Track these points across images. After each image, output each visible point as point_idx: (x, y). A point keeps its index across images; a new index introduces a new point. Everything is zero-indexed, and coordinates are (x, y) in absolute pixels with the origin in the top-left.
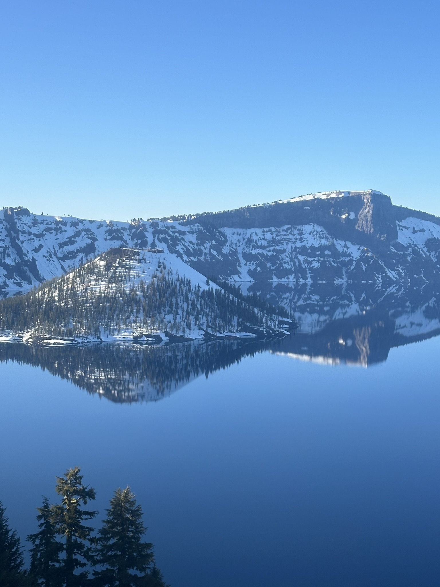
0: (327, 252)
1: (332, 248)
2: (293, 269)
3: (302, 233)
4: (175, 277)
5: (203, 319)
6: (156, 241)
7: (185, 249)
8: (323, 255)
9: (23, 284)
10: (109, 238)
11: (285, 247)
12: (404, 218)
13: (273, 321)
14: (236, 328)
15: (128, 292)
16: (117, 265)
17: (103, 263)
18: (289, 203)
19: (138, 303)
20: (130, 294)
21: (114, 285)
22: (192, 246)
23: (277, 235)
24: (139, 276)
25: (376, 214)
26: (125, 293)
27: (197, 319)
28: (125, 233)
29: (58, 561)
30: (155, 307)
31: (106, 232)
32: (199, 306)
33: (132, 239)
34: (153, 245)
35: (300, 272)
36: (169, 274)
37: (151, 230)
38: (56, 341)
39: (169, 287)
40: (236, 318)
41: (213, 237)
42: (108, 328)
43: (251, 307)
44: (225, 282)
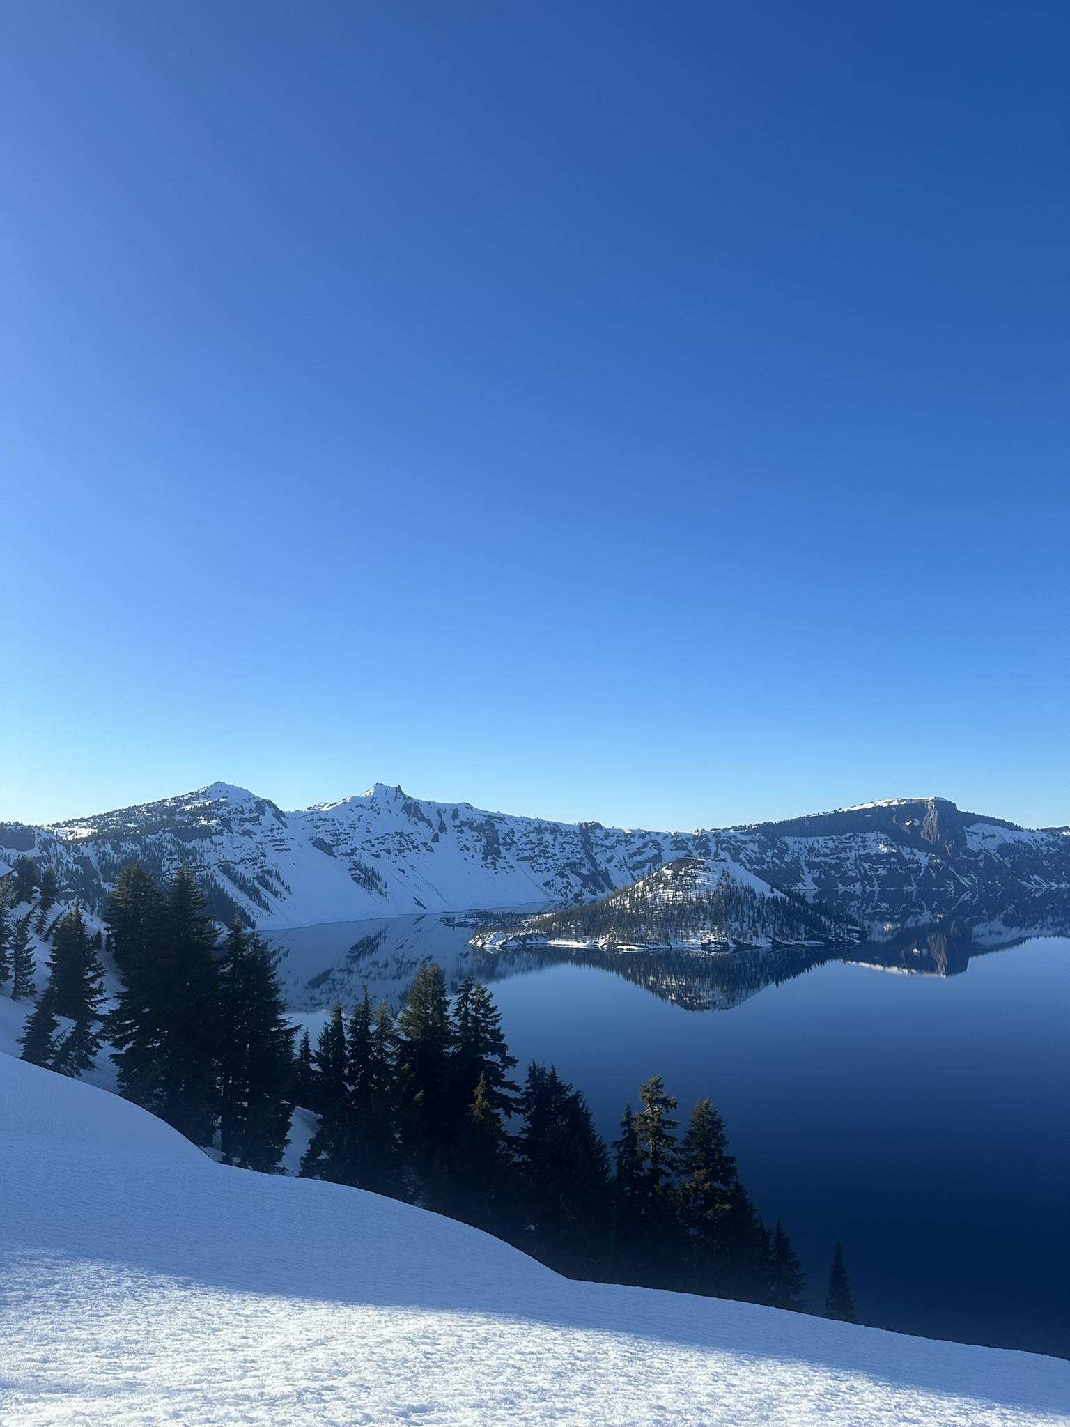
0: (893, 860)
1: (898, 855)
2: (859, 876)
3: (865, 841)
4: (739, 885)
5: (769, 927)
6: (719, 849)
7: (748, 858)
8: (888, 862)
9: (597, 893)
10: (674, 848)
11: (849, 855)
12: (973, 825)
13: (842, 929)
14: (804, 936)
15: (694, 899)
16: (683, 874)
17: (670, 872)
18: (849, 811)
19: (704, 910)
20: (697, 902)
21: (681, 893)
22: (754, 855)
23: (839, 843)
24: (704, 885)
25: (941, 819)
26: (691, 900)
27: (763, 926)
28: (690, 843)
29: (642, 1170)
30: (721, 914)
31: (671, 843)
32: (764, 914)
33: (696, 849)
34: (717, 854)
35: (866, 879)
36: (733, 882)
37: (714, 840)
38: (629, 947)
39: (734, 894)
40: (803, 926)
41: (774, 846)
42: (676, 934)
43: (818, 915)
44: (789, 890)
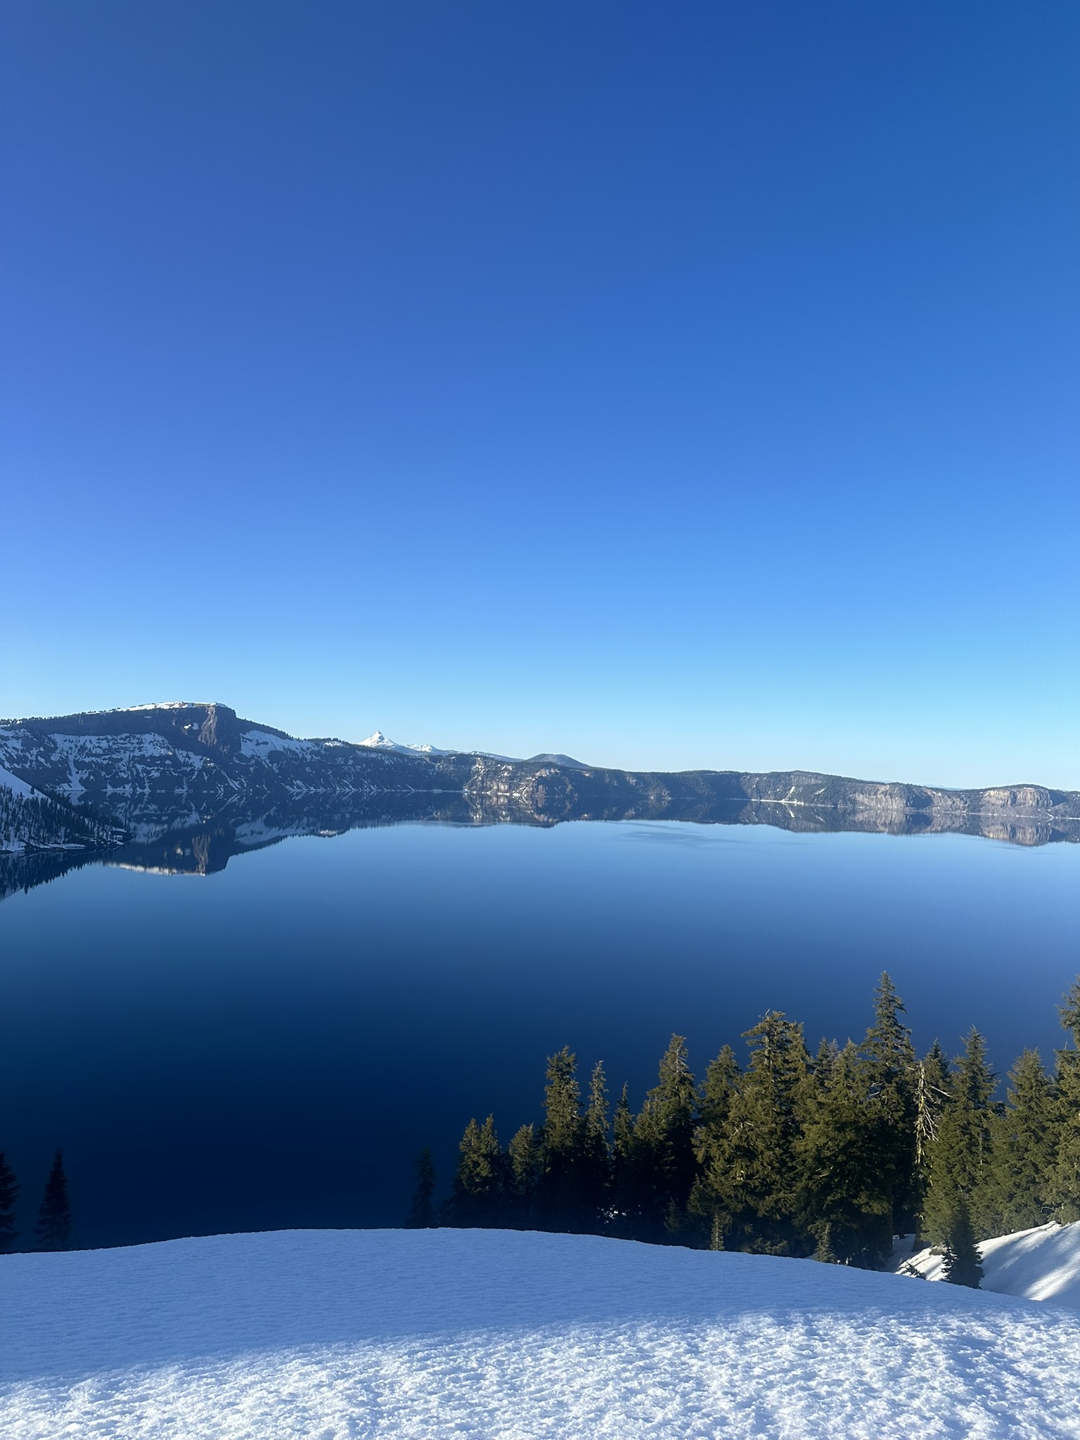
0: (168, 762)
1: (174, 758)
2: (130, 778)
3: (141, 743)
5: (24, 830)
7: (8, 755)
8: (163, 765)
11: (122, 756)
12: (248, 731)
13: (106, 831)
14: (63, 839)
18: (128, 711)
22: (16, 752)
23: (114, 744)
25: (220, 724)
27: (18, 830)
32: (20, 816)
35: (137, 781)
40: (63, 829)
41: (41, 744)
43: (81, 817)
44: (52, 791)
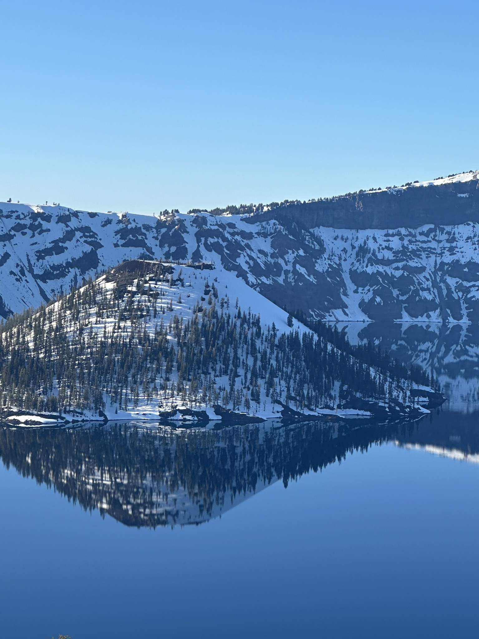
2: (437, 300)
3: (453, 240)
4: (233, 312)
5: (280, 385)
6: (202, 248)
7: (252, 263)
10: (121, 242)
11: (424, 262)
13: (402, 389)
14: (337, 402)
15: (152, 335)
16: (134, 289)
17: (110, 286)
18: (431, 187)
19: (169, 354)
20: (156, 340)
21: (129, 323)
22: (264, 258)
23: (410, 241)
24: (171, 310)
26: (147, 337)
27: (270, 384)
28: (150, 235)
30: (198, 362)
31: (117, 233)
32: (273, 362)
33: (161, 246)
34: (197, 255)
35: (449, 305)
36: (222, 306)
37: (193, 230)
38: (29, 418)
39: (222, 328)
40: (337, 384)
41: (300, 243)
42: (117, 398)
43: (364, 366)
44: (319, 321)
